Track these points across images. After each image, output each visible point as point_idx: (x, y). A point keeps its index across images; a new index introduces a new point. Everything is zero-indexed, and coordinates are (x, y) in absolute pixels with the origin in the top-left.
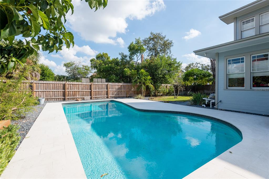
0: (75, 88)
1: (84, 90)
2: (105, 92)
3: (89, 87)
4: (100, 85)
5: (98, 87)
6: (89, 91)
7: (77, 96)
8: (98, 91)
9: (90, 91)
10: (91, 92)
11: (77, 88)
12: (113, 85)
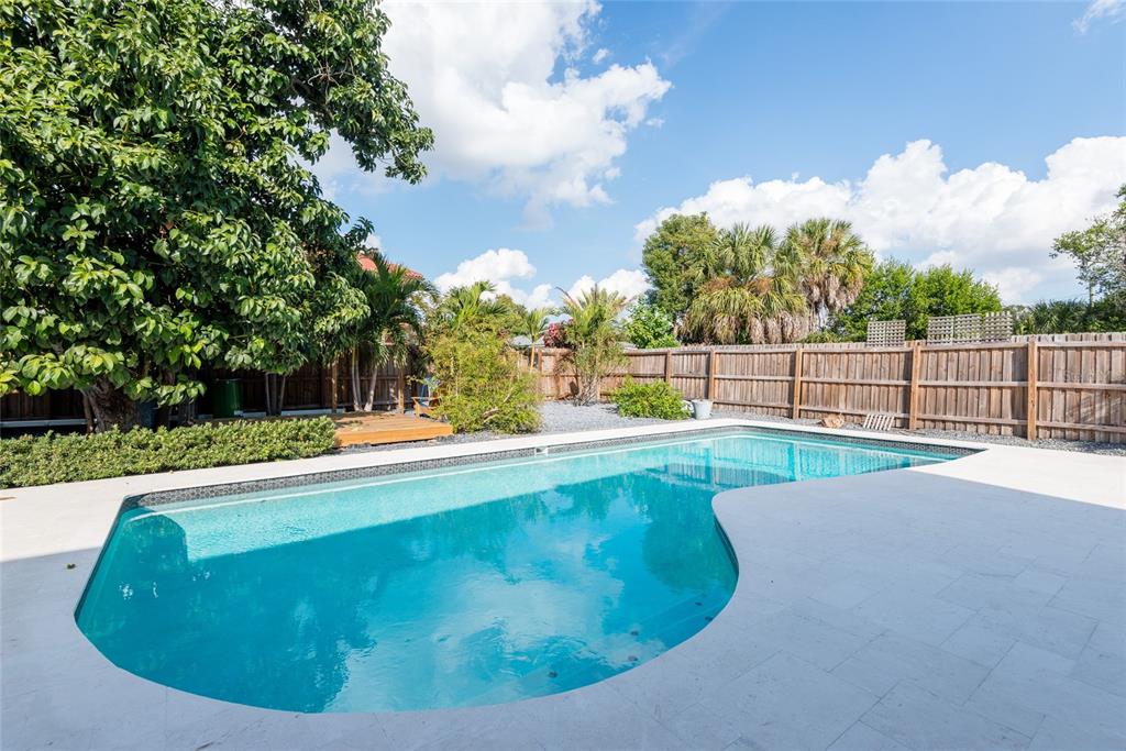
0: (835, 367)
1: (874, 381)
2: (1007, 394)
3: (902, 364)
4: (968, 350)
5: (953, 366)
6: (897, 386)
7: (842, 405)
8: (956, 387)
9: (905, 386)
10: (907, 391)
11: (844, 368)
12: (1079, 349)
